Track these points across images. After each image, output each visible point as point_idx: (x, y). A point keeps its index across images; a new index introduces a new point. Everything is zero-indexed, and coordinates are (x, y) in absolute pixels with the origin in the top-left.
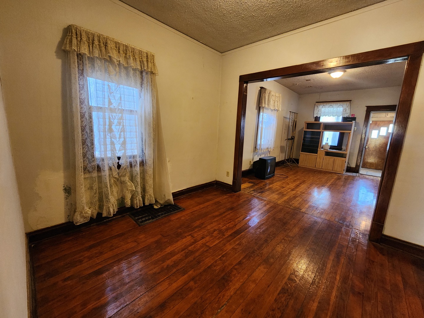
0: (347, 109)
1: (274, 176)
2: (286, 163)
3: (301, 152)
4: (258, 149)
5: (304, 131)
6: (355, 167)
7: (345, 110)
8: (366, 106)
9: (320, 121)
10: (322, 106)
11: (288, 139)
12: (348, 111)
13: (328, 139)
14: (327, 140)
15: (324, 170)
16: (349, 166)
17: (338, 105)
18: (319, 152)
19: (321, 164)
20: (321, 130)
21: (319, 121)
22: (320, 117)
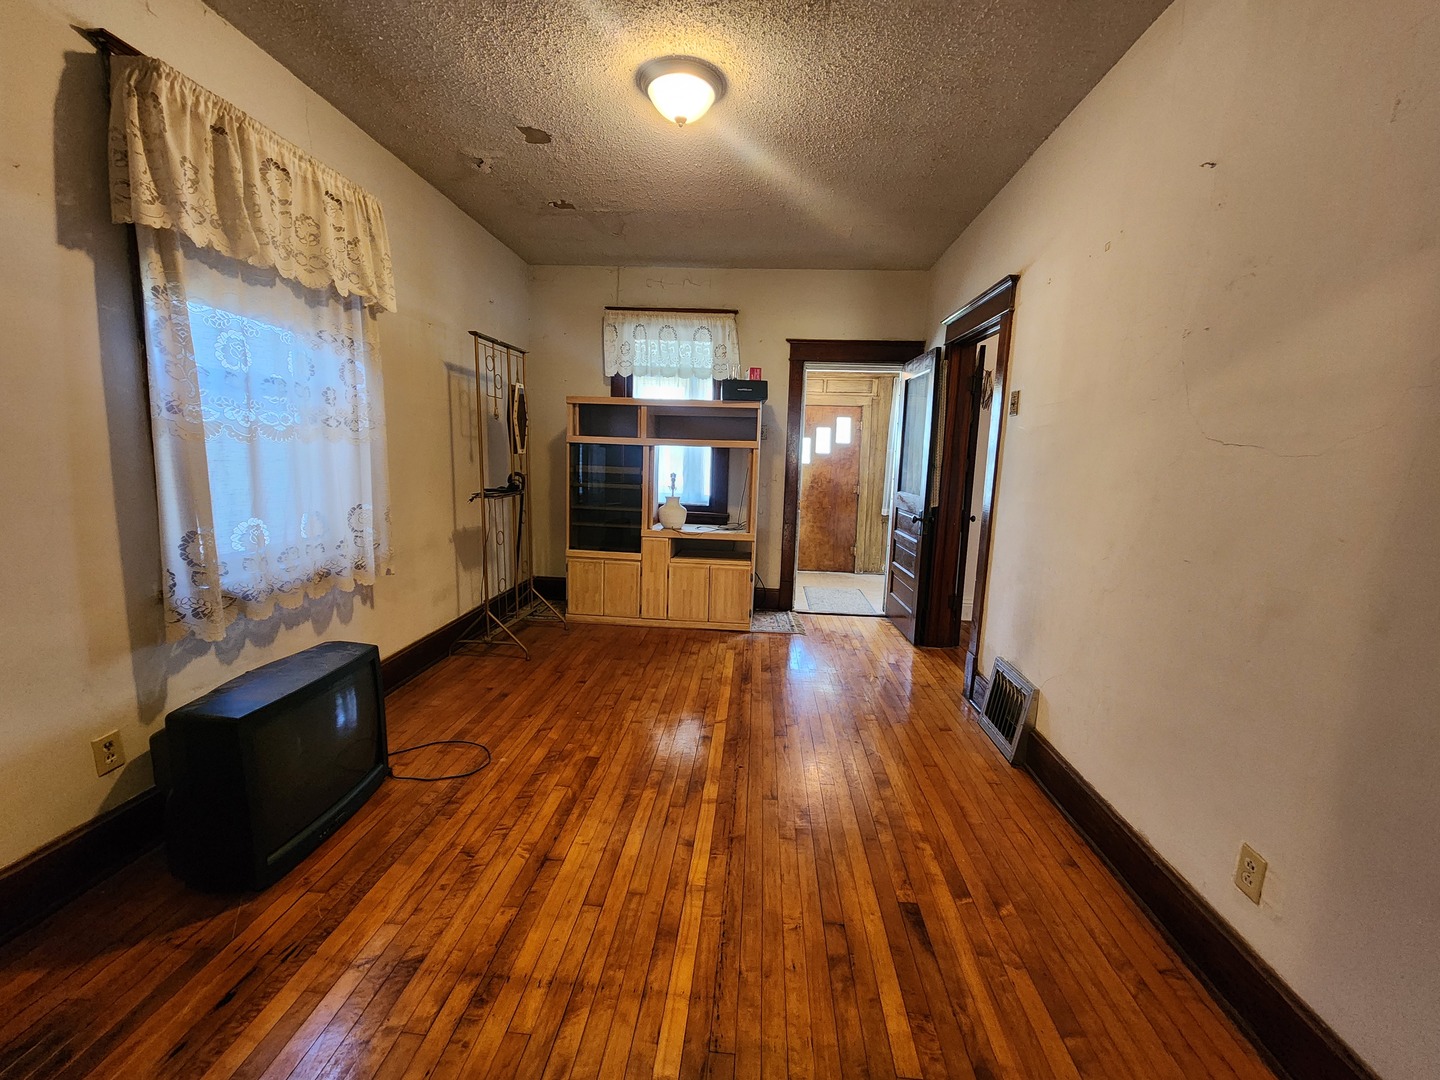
0: (728, 345)
1: (390, 774)
2: (492, 629)
3: (569, 552)
4: (186, 609)
5: (571, 444)
6: (778, 587)
7: (719, 351)
8: (788, 340)
9: (635, 396)
10: (633, 326)
11: (488, 494)
12: (733, 355)
13: (673, 480)
14: (670, 484)
15: (678, 625)
16: (760, 585)
17: (692, 326)
18: (645, 544)
19: (661, 599)
20: (642, 440)
21: (630, 394)
22: (630, 378)
